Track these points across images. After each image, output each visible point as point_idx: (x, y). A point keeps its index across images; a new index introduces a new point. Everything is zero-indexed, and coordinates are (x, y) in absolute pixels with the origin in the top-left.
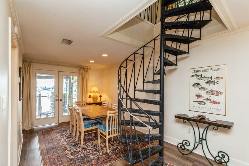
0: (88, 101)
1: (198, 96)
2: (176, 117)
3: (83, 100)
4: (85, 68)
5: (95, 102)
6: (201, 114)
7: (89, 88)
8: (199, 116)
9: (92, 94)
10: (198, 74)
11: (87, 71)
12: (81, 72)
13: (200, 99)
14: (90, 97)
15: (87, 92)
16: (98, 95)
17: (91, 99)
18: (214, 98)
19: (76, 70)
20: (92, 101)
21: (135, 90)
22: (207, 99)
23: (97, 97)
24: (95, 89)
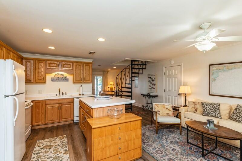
0: (108, 90)
1: (150, 86)
2: (142, 95)
3: (105, 89)
4: (106, 72)
5: (112, 90)
6: (150, 93)
7: (108, 83)
8: (148, 94)
9: (110, 86)
10: (150, 77)
11: (107, 73)
12: (104, 74)
13: (151, 87)
14: (109, 88)
15: (107, 85)
16: (113, 87)
17: (110, 89)
18: (154, 86)
19: (102, 73)
20: (110, 90)
21: (125, 84)
22: (152, 87)
23: (113, 88)
24: (112, 83)
